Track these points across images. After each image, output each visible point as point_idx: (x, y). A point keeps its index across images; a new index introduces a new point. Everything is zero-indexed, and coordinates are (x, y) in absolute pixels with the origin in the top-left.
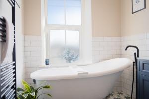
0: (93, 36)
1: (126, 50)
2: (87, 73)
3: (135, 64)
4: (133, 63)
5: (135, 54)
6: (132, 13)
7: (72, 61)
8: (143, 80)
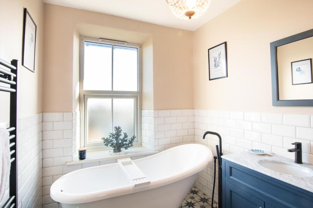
0: (155, 110)
1: (204, 138)
2: (149, 183)
3: (217, 160)
4: (215, 158)
5: (217, 146)
6: (210, 80)
7: (123, 149)
8: (231, 191)
